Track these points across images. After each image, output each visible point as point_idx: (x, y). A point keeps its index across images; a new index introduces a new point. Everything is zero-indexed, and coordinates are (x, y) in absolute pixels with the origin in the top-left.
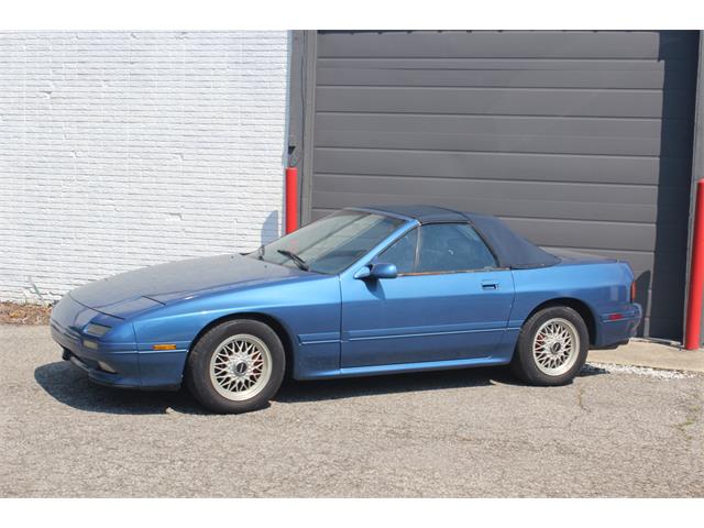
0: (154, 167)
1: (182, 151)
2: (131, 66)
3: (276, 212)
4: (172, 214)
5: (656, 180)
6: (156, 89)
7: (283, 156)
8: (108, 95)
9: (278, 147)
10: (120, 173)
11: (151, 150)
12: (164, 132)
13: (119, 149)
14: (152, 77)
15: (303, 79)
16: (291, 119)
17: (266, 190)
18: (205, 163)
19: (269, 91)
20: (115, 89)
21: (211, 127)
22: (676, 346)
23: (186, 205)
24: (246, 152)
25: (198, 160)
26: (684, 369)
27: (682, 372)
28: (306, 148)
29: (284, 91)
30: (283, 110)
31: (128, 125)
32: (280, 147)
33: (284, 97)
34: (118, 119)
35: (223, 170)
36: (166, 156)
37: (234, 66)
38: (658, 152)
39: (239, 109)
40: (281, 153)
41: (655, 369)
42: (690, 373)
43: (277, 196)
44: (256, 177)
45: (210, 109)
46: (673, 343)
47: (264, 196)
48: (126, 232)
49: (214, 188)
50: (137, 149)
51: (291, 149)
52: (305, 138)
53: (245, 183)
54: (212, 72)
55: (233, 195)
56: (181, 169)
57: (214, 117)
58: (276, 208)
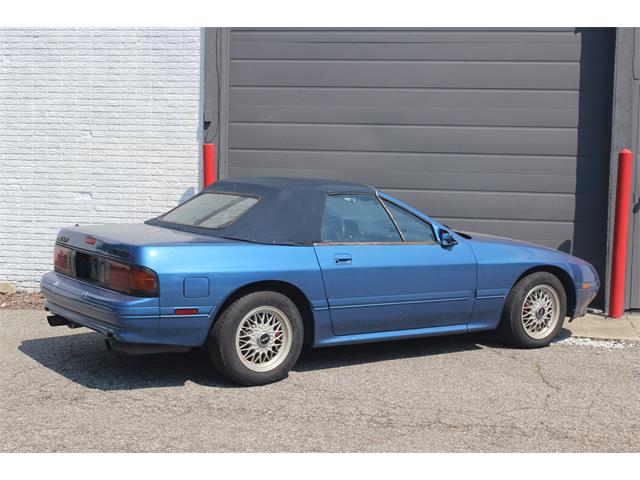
0: (62, 145)
1: (92, 127)
2: (35, 40)
3: (192, 188)
4: (82, 193)
5: (575, 151)
6: (63, 64)
7: (198, 132)
8: (10, 70)
9: (193, 122)
10: (25, 151)
11: (57, 126)
12: (72, 108)
13: (23, 126)
14: (56, 52)
15: (218, 53)
16: (206, 93)
17: (182, 166)
18: (116, 140)
19: (182, 65)
20: (18, 64)
21: (122, 103)
22: (599, 314)
23: (98, 183)
24: (159, 128)
25: (107, 137)
26: (620, 338)
27: (619, 341)
28: (222, 122)
29: (198, 65)
30: (197, 84)
31: (32, 102)
32: (195, 123)
33: (198, 71)
34: (22, 95)
35: (135, 147)
36: (75, 133)
37: (144, 39)
38: (576, 124)
39: (151, 84)
40: (196, 129)
41: (592, 339)
42: (628, 342)
43: (193, 173)
44: (170, 153)
45: (121, 84)
46: (596, 311)
47: (180, 173)
48: (33, 212)
49: (128, 165)
50: (42, 126)
51: (207, 124)
52: (221, 113)
53: (158, 160)
54: (122, 46)
55: (146, 171)
56: (91, 146)
57: (125, 93)
58: (191, 185)
